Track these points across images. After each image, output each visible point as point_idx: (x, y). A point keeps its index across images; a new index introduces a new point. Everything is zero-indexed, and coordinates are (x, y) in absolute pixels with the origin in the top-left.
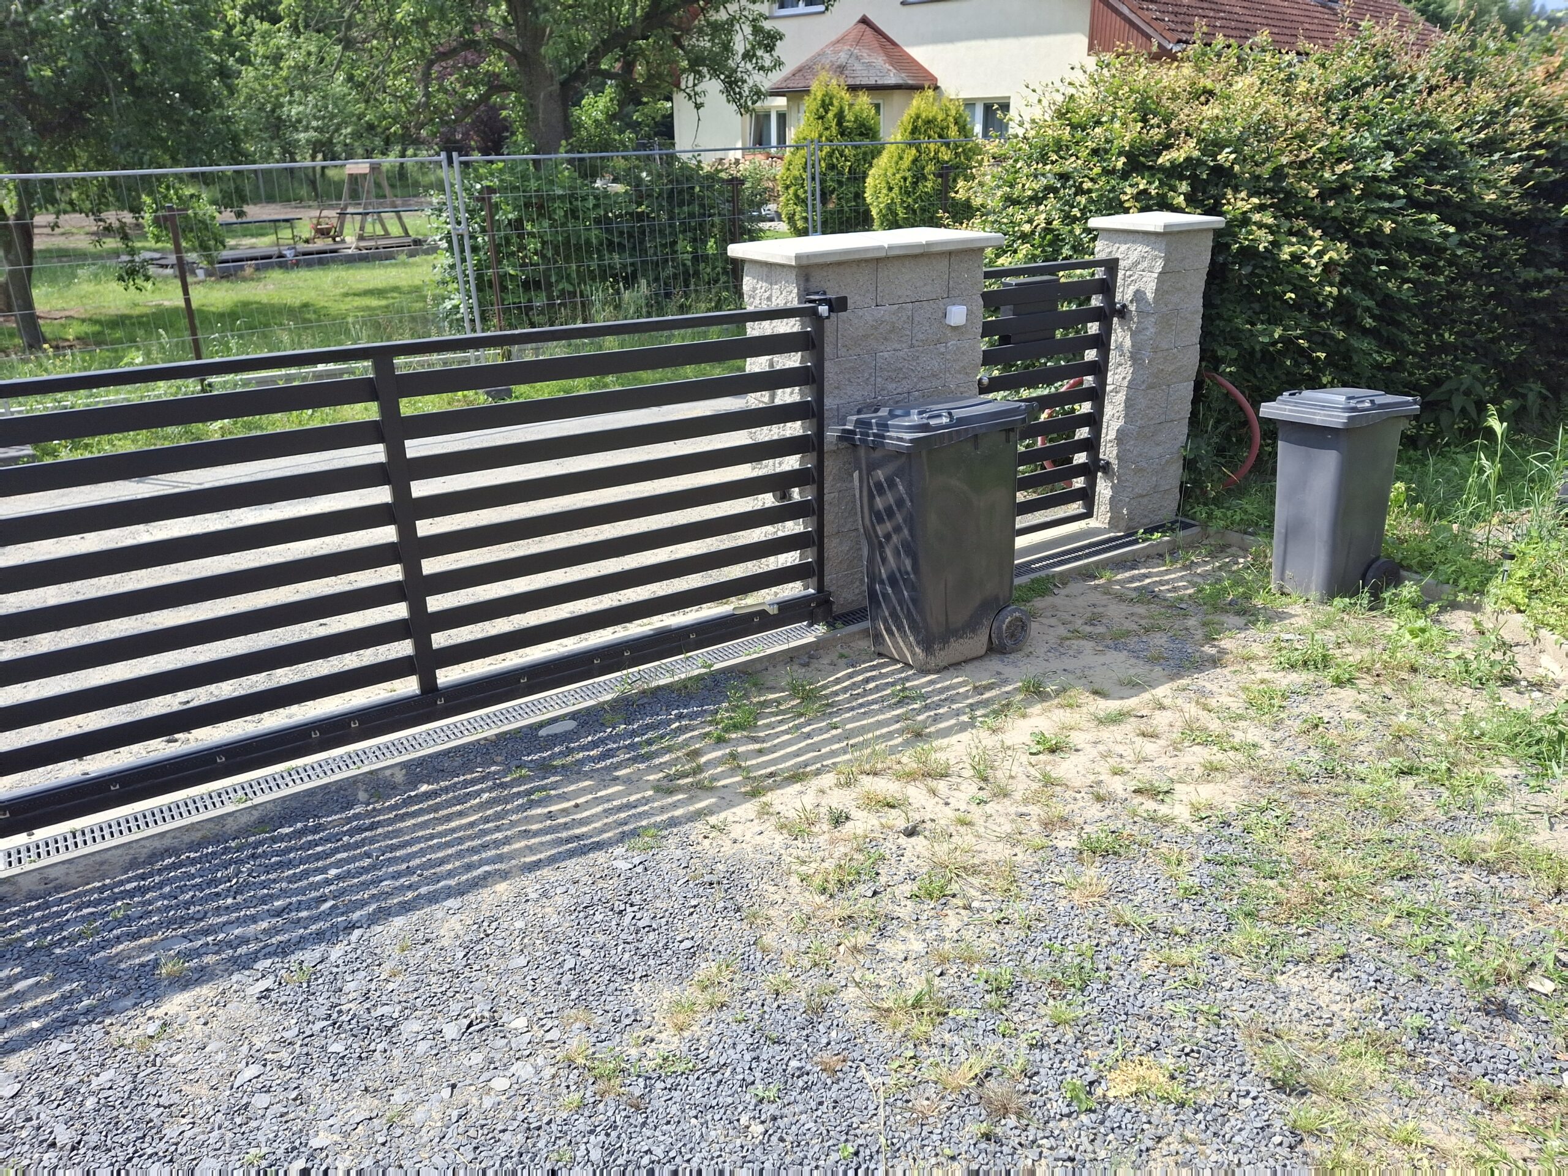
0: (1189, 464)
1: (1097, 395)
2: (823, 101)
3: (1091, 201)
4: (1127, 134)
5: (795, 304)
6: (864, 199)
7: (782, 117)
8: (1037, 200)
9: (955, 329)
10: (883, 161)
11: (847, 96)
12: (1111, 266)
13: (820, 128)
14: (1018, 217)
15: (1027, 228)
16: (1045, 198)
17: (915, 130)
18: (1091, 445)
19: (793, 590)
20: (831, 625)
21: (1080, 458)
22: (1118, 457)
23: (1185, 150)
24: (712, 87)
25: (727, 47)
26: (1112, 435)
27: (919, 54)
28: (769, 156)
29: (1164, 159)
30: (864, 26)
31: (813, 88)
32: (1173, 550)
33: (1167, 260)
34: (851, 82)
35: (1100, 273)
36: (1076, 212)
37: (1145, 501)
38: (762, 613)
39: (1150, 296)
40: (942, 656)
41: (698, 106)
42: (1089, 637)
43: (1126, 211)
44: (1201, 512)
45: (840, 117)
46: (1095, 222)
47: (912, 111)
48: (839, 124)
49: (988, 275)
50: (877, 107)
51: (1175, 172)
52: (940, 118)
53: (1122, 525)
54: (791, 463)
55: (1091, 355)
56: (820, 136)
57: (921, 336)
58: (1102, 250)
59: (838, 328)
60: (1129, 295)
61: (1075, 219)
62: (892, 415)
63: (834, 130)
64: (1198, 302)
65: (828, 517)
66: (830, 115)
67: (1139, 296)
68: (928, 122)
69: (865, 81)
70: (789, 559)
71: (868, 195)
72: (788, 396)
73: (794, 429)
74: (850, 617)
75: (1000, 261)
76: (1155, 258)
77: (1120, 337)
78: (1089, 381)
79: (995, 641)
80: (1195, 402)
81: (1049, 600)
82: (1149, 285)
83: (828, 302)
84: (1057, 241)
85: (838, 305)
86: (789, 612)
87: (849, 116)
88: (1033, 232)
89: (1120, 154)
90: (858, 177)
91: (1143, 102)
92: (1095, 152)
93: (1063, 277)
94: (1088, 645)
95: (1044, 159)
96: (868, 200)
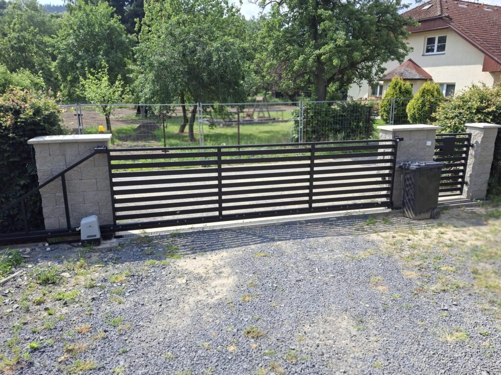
0: (489, 184)
1: (465, 165)
2: (395, 84)
3: (467, 120)
4: (477, 105)
5: (392, 139)
6: (405, 111)
7: (381, 87)
8: (453, 118)
9: (428, 146)
10: (413, 101)
11: (403, 82)
12: (470, 135)
13: (394, 91)
14: (448, 122)
15: (449, 125)
16: (455, 118)
17: (423, 93)
18: (463, 177)
19: (384, 200)
20: (392, 209)
21: (460, 180)
22: (470, 181)
23: (493, 108)
24: (365, 82)
25: (370, 72)
26: (468, 175)
27: (427, 70)
28: (376, 97)
29: (486, 111)
30: (409, 62)
31: (393, 80)
32: (483, 205)
33: (484, 134)
34: (404, 77)
35: (467, 136)
36: (462, 122)
37: (476, 192)
38: (377, 203)
39: (480, 142)
40: (419, 217)
41: (360, 87)
42: (456, 218)
43: (475, 122)
44: (492, 196)
45: (400, 88)
46: (466, 125)
47: (423, 87)
48: (400, 90)
49: (437, 135)
50: (412, 85)
51: (489, 113)
52: (432, 89)
53: (470, 197)
54: (387, 172)
55: (464, 155)
56: (394, 93)
57: (420, 147)
58: (468, 131)
59: (401, 145)
60: (474, 142)
61: (462, 124)
62: (412, 163)
63: (398, 92)
64: (493, 145)
65: (394, 185)
66: (397, 87)
67: (477, 142)
68: (428, 90)
69: (409, 78)
70: (384, 192)
71: (407, 110)
72: (388, 157)
73: (388, 164)
74: (397, 209)
75: (442, 132)
76: (481, 134)
77: (471, 152)
78: (463, 161)
79: (432, 215)
80: (491, 169)
81: (448, 211)
82: (479, 140)
83: (399, 139)
84: (457, 128)
85: (401, 139)
86: (383, 204)
87: (403, 88)
88: (451, 126)
89: (475, 109)
90: (404, 105)
91: (482, 97)
92: (469, 108)
93: (457, 137)
94: (455, 220)
95: (455, 109)
96: (407, 112)
